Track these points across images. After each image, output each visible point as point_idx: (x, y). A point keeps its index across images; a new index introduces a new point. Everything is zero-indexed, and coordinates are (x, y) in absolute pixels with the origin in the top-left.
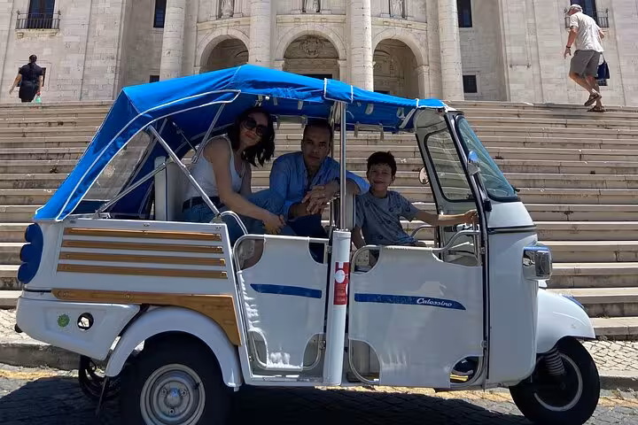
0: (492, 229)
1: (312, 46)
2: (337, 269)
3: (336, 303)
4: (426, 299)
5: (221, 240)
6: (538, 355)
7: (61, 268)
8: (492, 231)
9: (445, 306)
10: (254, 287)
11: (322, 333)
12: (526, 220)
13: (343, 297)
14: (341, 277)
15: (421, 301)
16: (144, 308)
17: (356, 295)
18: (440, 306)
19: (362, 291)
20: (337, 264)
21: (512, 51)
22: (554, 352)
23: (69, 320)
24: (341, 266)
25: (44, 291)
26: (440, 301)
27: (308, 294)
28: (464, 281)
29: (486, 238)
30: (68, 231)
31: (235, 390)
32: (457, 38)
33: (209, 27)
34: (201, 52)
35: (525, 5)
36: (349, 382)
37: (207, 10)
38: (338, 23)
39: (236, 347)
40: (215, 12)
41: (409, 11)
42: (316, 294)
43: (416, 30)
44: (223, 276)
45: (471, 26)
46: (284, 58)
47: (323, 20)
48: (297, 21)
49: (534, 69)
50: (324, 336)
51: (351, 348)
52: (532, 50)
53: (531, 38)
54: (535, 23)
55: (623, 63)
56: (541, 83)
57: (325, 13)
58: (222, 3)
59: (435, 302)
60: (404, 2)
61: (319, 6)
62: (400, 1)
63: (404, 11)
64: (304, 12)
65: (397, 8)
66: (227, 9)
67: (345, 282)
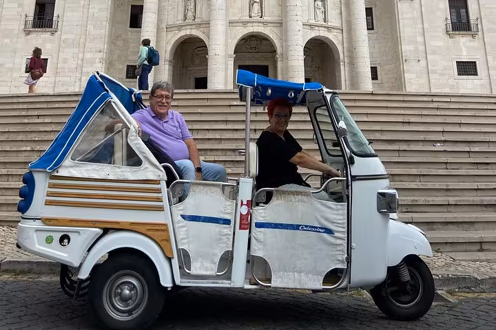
0: (355, 176)
1: (254, 43)
2: (242, 204)
3: (241, 228)
4: (307, 226)
6: (389, 268)
7: (48, 203)
8: (354, 178)
9: (319, 232)
10: (183, 217)
11: (231, 250)
12: (381, 169)
13: (246, 224)
14: (244, 210)
15: (302, 228)
16: (106, 231)
17: (256, 223)
18: (316, 231)
19: (261, 220)
20: (242, 202)
21: (406, 48)
23: (53, 240)
24: (245, 203)
25: (36, 219)
26: (317, 228)
27: (221, 222)
28: (333, 213)
29: (350, 184)
31: (169, 289)
32: (366, 38)
33: (176, 29)
34: (169, 48)
35: (416, 14)
36: (251, 284)
37: (174, 15)
38: (277, 26)
39: (169, 260)
40: (181, 17)
41: (329, 17)
42: (227, 222)
43: (335, 32)
44: (161, 209)
45: (373, 29)
46: (235, 53)
47: (265, 24)
48: (245, 23)
49: (423, 63)
50: (232, 252)
51: (251, 261)
52: (422, 48)
53: (420, 39)
54: (423, 28)
55: (490, 58)
56: (428, 73)
57: (266, 18)
58: (186, 9)
59: (313, 228)
60: (325, 12)
61: (262, 13)
62: (322, 9)
63: (325, 17)
64: (250, 17)
65: (321, 16)
66: (190, 14)
67: (247, 214)
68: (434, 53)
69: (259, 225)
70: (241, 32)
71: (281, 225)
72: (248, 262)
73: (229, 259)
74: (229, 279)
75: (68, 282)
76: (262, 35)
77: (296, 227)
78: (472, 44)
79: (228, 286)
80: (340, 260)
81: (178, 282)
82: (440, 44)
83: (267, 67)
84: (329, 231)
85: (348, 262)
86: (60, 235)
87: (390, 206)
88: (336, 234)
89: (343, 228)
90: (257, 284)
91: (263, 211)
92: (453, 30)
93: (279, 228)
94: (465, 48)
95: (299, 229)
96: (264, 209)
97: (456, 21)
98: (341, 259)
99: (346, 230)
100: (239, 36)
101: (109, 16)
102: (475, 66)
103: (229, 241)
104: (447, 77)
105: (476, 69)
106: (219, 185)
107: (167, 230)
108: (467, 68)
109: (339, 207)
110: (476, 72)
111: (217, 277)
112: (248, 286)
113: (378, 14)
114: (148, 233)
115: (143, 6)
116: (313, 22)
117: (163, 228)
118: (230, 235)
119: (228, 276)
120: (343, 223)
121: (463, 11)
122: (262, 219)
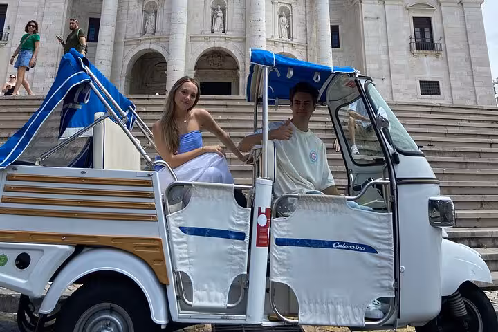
0: (401, 179)
1: (216, 60)
2: (260, 213)
3: (258, 245)
4: (342, 243)
5: (152, 186)
6: (443, 298)
8: (400, 181)
9: (359, 250)
10: (182, 229)
11: (246, 272)
12: (429, 172)
13: (264, 240)
14: (262, 220)
15: (337, 245)
16: (79, 249)
17: (277, 239)
18: (354, 250)
19: (284, 235)
20: (260, 208)
21: (370, 67)
22: (457, 295)
23: (7, 260)
24: (263, 211)
26: (355, 245)
27: (233, 236)
28: (375, 227)
29: (395, 188)
30: (10, 178)
31: (163, 327)
32: (330, 55)
33: (135, 43)
34: (127, 63)
35: (381, 32)
36: (271, 321)
37: (133, 28)
38: (239, 42)
39: (164, 287)
40: (140, 30)
41: (294, 34)
42: (240, 236)
43: (299, 49)
44: (153, 219)
45: (338, 47)
46: (195, 69)
47: (228, 39)
48: (206, 38)
49: (387, 81)
50: (247, 276)
51: (271, 288)
52: (385, 67)
53: (384, 57)
54: (388, 46)
55: (452, 78)
56: (392, 92)
57: (229, 33)
58: (145, 23)
59: (350, 246)
60: (290, 27)
61: (225, 27)
62: (287, 25)
63: (290, 34)
64: (213, 32)
65: (285, 32)
66: (150, 28)
67: (266, 226)
68: (398, 72)
69: (281, 242)
70: (202, 47)
71: (309, 241)
72: (267, 290)
73: (243, 286)
74: (244, 313)
75: (28, 318)
76: (224, 50)
77: (328, 245)
78: (435, 63)
79: (243, 322)
80: (386, 287)
81: (175, 318)
82: (404, 62)
83: (229, 84)
84: (370, 249)
85: (396, 290)
86: (17, 253)
87: (444, 216)
88: (380, 253)
89: (389, 245)
90: (279, 320)
91: (285, 224)
92: (417, 49)
93: (307, 246)
94: (429, 67)
95: (332, 248)
96: (286, 221)
97: (419, 40)
98: (387, 285)
99: (392, 248)
100: (201, 51)
101: (63, 29)
102: (438, 85)
103: (244, 262)
104: (410, 96)
105: (439, 88)
106: (230, 188)
107: (160, 247)
108: (430, 88)
109: (383, 218)
110: (439, 91)
111: (228, 311)
112: (266, 323)
113: (344, 32)
114: (136, 251)
115: (100, 19)
116: (277, 38)
117: (156, 244)
118: (244, 253)
119: (242, 309)
120: (389, 239)
121: (427, 30)
122: (286, 234)
